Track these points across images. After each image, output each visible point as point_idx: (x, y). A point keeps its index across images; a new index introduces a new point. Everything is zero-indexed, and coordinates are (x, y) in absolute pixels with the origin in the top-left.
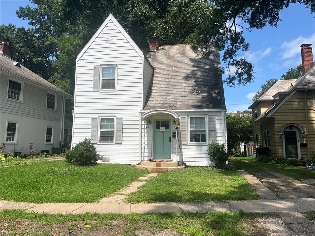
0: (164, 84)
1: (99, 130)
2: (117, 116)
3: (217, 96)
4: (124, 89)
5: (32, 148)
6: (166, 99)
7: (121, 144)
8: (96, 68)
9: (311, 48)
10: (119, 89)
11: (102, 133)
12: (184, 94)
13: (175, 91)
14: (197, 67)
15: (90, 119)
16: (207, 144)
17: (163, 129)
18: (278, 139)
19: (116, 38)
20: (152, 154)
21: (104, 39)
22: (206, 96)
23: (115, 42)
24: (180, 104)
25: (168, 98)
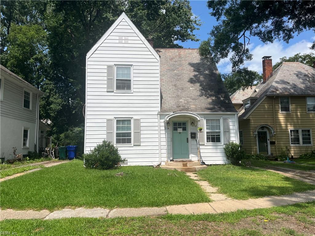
0: (171, 86)
1: (115, 132)
2: (134, 118)
3: (225, 100)
4: (141, 90)
5: (16, 153)
6: (178, 102)
7: (140, 145)
8: (109, 67)
9: (271, 60)
10: (135, 90)
11: (118, 135)
12: (194, 97)
13: (184, 94)
14: (198, 72)
15: (105, 121)
16: (223, 144)
17: (180, 130)
18: (253, 138)
19: (129, 38)
20: (172, 155)
21: (117, 38)
22: (215, 99)
23: (129, 42)
24: (194, 106)
25: (180, 100)
